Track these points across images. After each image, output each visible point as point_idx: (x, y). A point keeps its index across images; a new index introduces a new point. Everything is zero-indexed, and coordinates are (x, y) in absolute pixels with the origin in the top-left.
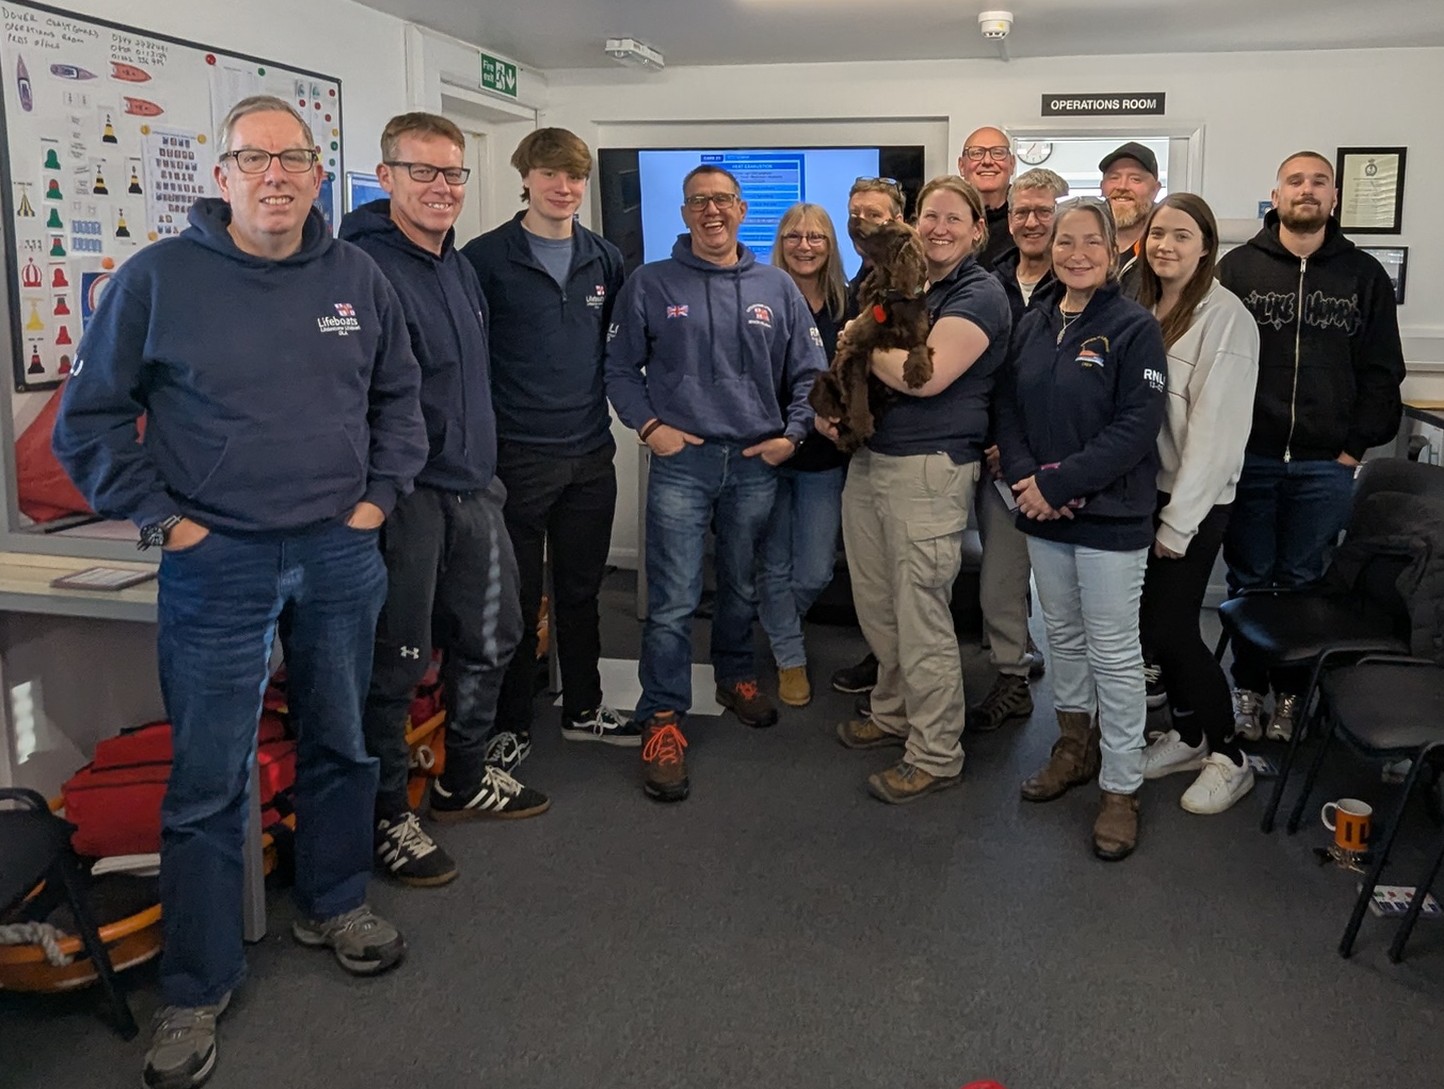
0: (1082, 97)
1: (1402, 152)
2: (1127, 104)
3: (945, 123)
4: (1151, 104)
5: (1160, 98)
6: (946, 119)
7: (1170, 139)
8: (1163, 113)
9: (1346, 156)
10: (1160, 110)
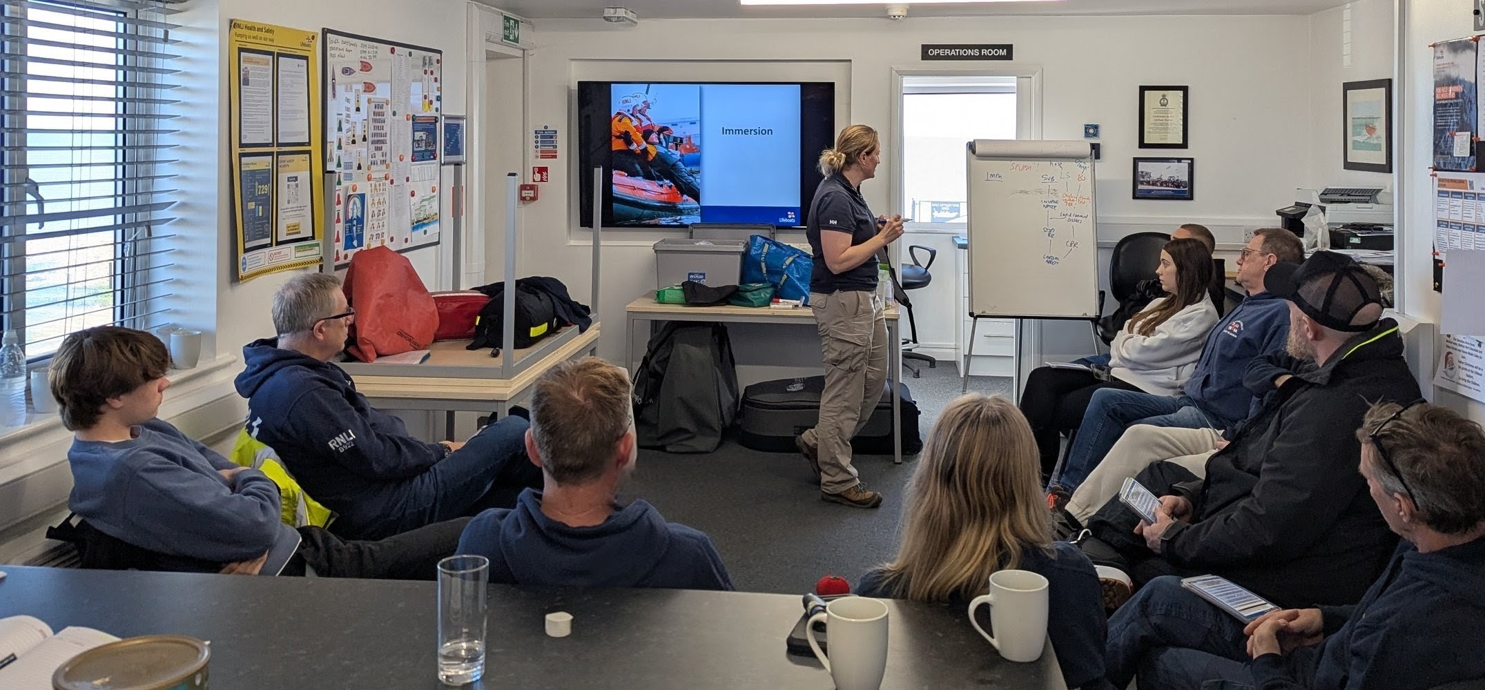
0: (951, 47)
1: (1185, 89)
2: (984, 52)
3: (848, 63)
4: (1003, 52)
5: (1009, 48)
6: (850, 61)
7: (1018, 78)
8: (1011, 59)
9: (1146, 92)
10: (1009, 56)
